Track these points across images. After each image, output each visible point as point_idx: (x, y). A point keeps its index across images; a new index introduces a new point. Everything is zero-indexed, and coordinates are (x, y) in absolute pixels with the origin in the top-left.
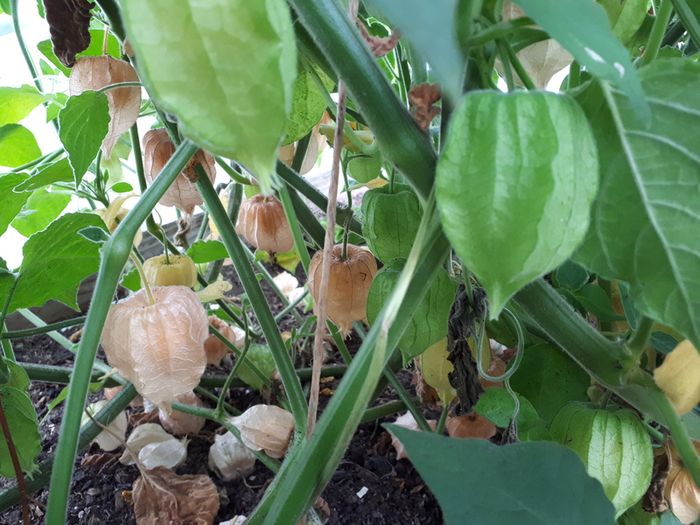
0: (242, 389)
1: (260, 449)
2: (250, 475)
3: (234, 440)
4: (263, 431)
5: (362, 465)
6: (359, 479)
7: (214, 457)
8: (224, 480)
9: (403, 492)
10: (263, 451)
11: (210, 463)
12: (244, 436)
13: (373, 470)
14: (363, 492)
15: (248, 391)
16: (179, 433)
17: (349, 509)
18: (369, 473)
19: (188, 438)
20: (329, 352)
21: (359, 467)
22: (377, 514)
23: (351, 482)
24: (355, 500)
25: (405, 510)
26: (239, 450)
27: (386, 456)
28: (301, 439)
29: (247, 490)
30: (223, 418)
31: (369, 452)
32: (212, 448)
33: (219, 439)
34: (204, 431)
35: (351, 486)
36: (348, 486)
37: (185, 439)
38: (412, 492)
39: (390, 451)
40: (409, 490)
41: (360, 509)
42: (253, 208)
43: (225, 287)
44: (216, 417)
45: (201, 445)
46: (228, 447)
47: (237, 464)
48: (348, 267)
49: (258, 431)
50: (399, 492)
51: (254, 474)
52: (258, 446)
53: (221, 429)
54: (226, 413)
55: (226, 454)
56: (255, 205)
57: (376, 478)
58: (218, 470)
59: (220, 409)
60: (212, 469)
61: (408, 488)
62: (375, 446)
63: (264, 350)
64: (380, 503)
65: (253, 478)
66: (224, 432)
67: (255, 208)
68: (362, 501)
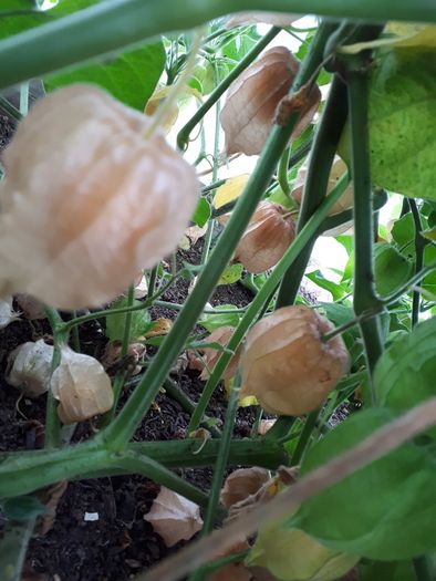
0: (98, 324)
1: (57, 398)
2: (29, 398)
3: (49, 359)
4: (77, 388)
5: (115, 489)
6: (101, 500)
7: (21, 352)
8: (7, 379)
9: (120, 554)
10: (58, 402)
11: (13, 353)
12: (58, 372)
13: (118, 503)
14: (92, 517)
15: (100, 330)
16: (20, 304)
17: (66, 521)
18: (113, 504)
19: (21, 317)
20: (182, 368)
21: (110, 488)
22: (81, 552)
23: (93, 495)
24: (79, 517)
25: (105, 575)
26: (44, 370)
27: (139, 503)
28: (99, 448)
29: (12, 408)
30: (60, 336)
31: (131, 484)
32: (28, 344)
33: (41, 343)
34: (38, 324)
35: (89, 499)
36: (85, 496)
37: (18, 314)
38: (127, 561)
39: (146, 503)
40: (127, 558)
41: (75, 531)
42: (268, 212)
43: (184, 242)
44: (57, 328)
45: (24, 331)
46: (39, 358)
47: (29, 379)
48: (322, 354)
49: (73, 383)
50: (117, 550)
51: (32, 400)
52: (58, 394)
53: (50, 337)
54: (67, 335)
55: (31, 363)
56: (274, 211)
57: (114, 516)
58: (12, 366)
59: (67, 327)
60: (9, 360)
61: (129, 553)
62: (139, 485)
63: (144, 317)
64: (94, 544)
65: (28, 403)
66: (50, 343)
67: (271, 214)
68: (84, 524)
